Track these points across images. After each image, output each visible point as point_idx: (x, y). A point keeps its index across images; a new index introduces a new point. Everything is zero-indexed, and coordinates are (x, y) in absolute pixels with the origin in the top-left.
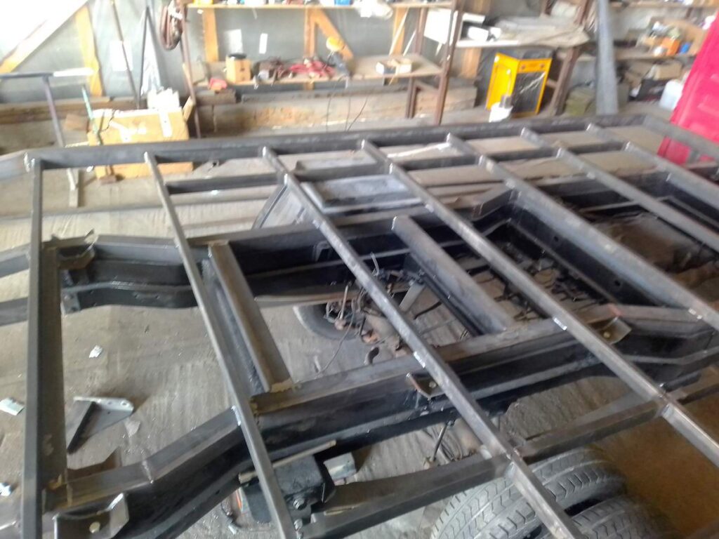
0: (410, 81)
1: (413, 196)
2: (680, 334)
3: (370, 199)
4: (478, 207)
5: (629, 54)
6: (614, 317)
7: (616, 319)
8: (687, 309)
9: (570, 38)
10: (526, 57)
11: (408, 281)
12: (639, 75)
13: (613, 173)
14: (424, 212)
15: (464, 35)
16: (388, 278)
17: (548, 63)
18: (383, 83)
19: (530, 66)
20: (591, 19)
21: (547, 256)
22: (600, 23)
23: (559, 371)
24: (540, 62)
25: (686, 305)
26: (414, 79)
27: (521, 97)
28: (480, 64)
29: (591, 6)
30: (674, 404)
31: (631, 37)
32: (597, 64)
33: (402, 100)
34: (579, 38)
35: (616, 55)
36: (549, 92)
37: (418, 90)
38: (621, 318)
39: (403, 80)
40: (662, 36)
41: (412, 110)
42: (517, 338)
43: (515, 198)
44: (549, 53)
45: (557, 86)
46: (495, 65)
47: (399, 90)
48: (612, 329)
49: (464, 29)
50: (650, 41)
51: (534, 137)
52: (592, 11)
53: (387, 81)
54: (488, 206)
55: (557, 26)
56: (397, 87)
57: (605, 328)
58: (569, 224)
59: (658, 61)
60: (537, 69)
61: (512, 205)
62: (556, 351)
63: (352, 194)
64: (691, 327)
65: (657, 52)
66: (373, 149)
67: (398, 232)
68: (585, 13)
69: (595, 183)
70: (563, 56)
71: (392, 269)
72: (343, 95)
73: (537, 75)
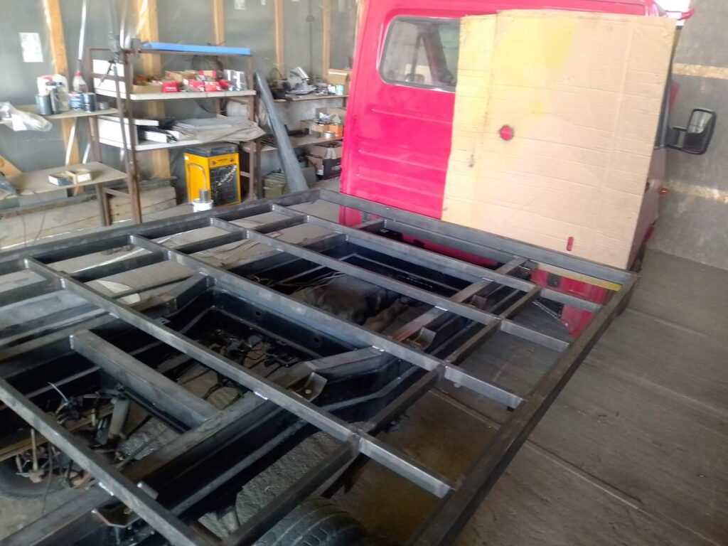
0: (97, 189)
1: (95, 307)
2: (371, 370)
3: (41, 322)
4: (171, 301)
5: (305, 142)
6: (311, 373)
7: (313, 374)
8: (371, 346)
9: (248, 133)
10: (213, 154)
11: (109, 400)
12: (320, 157)
13: (299, 245)
14: (110, 320)
15: (142, 139)
16: (81, 405)
17: (236, 157)
18: (66, 195)
19: (220, 162)
20: (262, 115)
21: (256, 332)
22: (271, 118)
23: (275, 442)
24: (229, 157)
25: (369, 343)
26: (101, 185)
27: (220, 189)
28: (171, 164)
29: (259, 103)
30: (365, 438)
31: (305, 126)
32: (279, 152)
33: (94, 208)
34: (257, 132)
35: (293, 144)
36: (244, 181)
37: (110, 196)
38: (317, 372)
39: (87, 189)
40: (328, 123)
41: (108, 216)
42: (219, 425)
43: (212, 284)
44: (233, 148)
45: (250, 175)
46: (186, 163)
47: (87, 200)
48: (312, 385)
49: (140, 134)
50: (320, 128)
51: (223, 224)
52: (261, 107)
53: (70, 193)
54: (183, 298)
55: (233, 124)
56: (85, 196)
57: (306, 386)
58: (264, 297)
59: (332, 144)
60: (227, 163)
61: (211, 292)
62: (265, 424)
63: (15, 321)
64: (378, 361)
65: (328, 136)
66: (40, 266)
67: (78, 350)
68: (256, 111)
69: (285, 255)
70: (247, 149)
71: (82, 394)
72: (18, 214)
73: (229, 168)
